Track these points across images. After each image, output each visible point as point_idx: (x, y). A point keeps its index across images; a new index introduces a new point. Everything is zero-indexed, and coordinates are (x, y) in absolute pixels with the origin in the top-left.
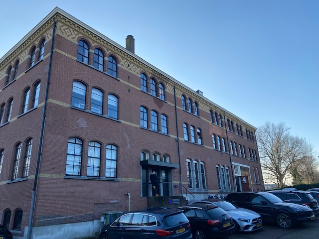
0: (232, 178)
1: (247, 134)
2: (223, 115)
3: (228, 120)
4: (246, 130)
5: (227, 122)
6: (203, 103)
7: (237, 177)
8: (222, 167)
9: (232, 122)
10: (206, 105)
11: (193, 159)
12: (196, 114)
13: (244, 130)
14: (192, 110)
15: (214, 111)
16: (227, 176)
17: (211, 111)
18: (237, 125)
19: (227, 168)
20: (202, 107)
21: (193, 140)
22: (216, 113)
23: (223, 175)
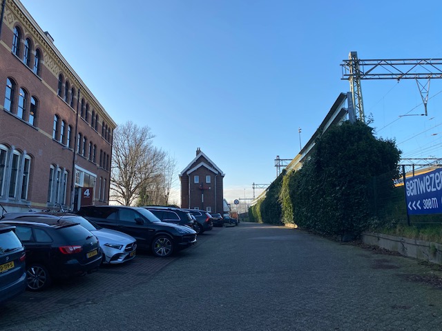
0: (70, 188)
1: (103, 129)
2: (77, 90)
3: (83, 100)
4: (103, 123)
5: (80, 102)
6: (50, 57)
7: (78, 188)
8: (59, 170)
9: (87, 106)
10: (55, 63)
11: (13, 147)
12: (35, 70)
13: (100, 122)
14: (29, 61)
15: (66, 78)
16: (63, 184)
17: (61, 76)
18: (93, 112)
19: (66, 172)
20: (46, 62)
21: (20, 114)
22: (67, 84)
23: (58, 182)
